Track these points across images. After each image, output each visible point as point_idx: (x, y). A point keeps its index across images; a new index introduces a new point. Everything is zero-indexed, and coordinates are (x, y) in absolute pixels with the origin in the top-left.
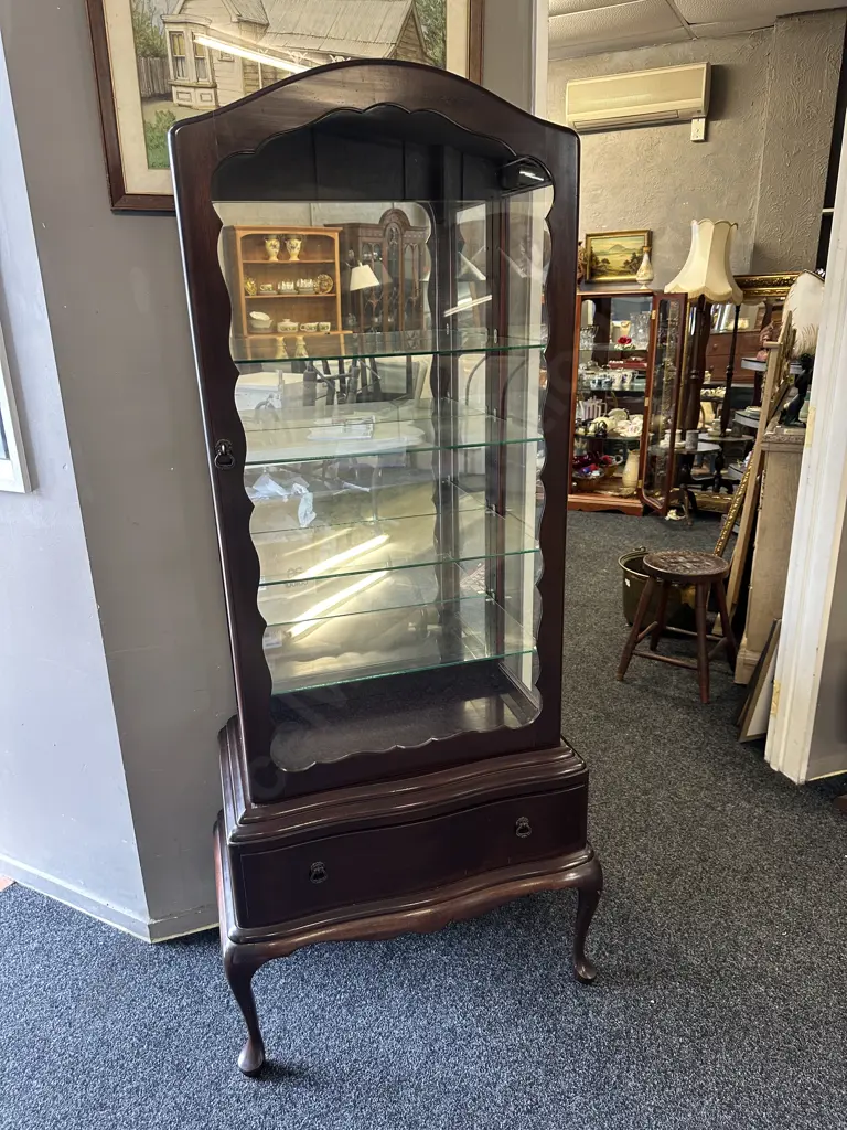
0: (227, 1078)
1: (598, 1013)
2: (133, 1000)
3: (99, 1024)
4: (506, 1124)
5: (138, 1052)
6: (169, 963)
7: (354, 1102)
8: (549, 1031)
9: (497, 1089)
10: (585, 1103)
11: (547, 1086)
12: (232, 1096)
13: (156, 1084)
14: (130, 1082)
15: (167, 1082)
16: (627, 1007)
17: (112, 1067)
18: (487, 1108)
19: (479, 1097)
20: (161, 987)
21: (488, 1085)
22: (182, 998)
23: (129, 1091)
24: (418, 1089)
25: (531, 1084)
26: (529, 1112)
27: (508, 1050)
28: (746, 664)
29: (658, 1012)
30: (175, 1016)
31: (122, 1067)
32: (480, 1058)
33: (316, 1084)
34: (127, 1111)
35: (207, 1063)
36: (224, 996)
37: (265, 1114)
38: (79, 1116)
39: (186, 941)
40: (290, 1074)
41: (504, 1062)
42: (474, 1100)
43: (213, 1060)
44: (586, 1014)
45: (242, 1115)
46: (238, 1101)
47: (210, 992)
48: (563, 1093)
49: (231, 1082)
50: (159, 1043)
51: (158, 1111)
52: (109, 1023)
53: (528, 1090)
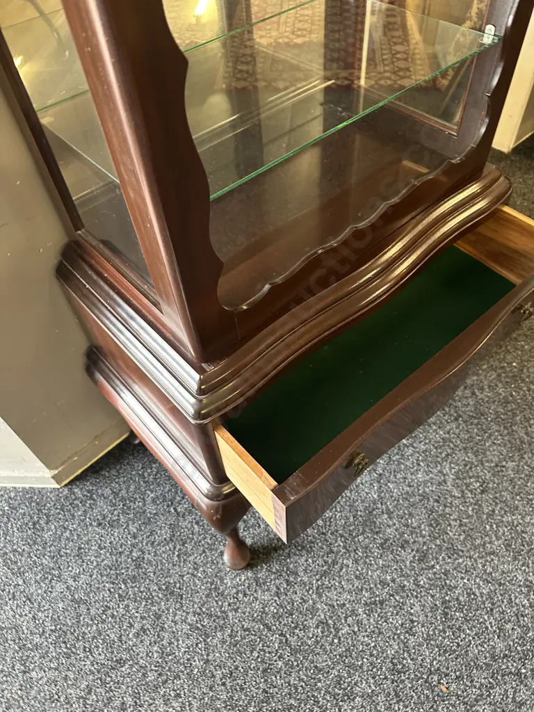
0: (222, 579)
1: (482, 389)
2: (80, 548)
3: (59, 587)
4: (473, 510)
5: (120, 596)
6: (91, 498)
7: (345, 547)
8: (456, 419)
9: (449, 484)
10: (518, 466)
11: (482, 464)
12: (237, 593)
13: (158, 617)
14: (131, 626)
15: (168, 610)
16: (499, 375)
17: (103, 622)
18: (451, 503)
19: (439, 497)
20: (100, 524)
21: (440, 484)
22: (128, 525)
23: (137, 635)
24: (389, 513)
25: (471, 468)
26: (483, 492)
27: (436, 448)
29: (522, 370)
30: (133, 545)
31: (113, 616)
32: (419, 465)
33: (303, 547)
34: (147, 655)
35: (193, 574)
36: (168, 506)
37: (277, 594)
38: (104, 683)
39: (95, 470)
40: (275, 549)
41: (439, 460)
42: (438, 502)
43: (196, 569)
44: (473, 393)
45: (257, 606)
46: (245, 595)
47: (151, 509)
48: (497, 466)
49: (227, 581)
50: (134, 577)
51: (178, 640)
52: (71, 582)
53: (471, 474)
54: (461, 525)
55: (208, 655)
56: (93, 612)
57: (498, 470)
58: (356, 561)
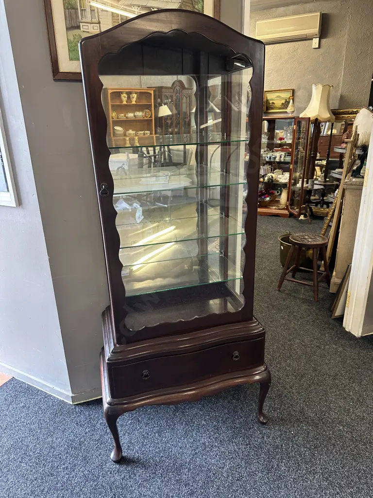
0: (106, 463)
1: (269, 437)
2: (65, 429)
3: (50, 439)
4: (228, 485)
5: (67, 452)
6: (80, 413)
7: (161, 474)
8: (247, 445)
9: (224, 470)
10: (263, 476)
11: (246, 469)
12: (108, 471)
13: (75, 466)
14: (64, 464)
15: (80, 465)
16: (281, 434)
17: (56, 458)
18: (219, 478)
19: (216, 473)
20: (77, 424)
21: (220, 468)
22: (86, 428)
23: (64, 468)
24: (189, 470)
25: (239, 468)
26: (238, 480)
27: (229, 453)
28: (335, 284)
29: (295, 437)
30: (83, 436)
31: (60, 458)
32: (216, 456)
33: (145, 466)
34: (63, 477)
35: (97, 457)
36: (105, 428)
37: (123, 479)
38: (42, 479)
39: (88, 404)
40: (133, 462)
41: (227, 458)
42: (214, 474)
43: (100, 455)
44: (263, 437)
45: (112, 479)
46: (111, 473)
47: (98, 426)
48: (253, 472)
49: (108, 465)
50: (76, 448)
51: (76, 477)
52: (54, 439)
53: (237, 470)
54: (218, 489)
55: (83, 488)
56: (54, 453)
57: (252, 474)
58: (162, 482)
